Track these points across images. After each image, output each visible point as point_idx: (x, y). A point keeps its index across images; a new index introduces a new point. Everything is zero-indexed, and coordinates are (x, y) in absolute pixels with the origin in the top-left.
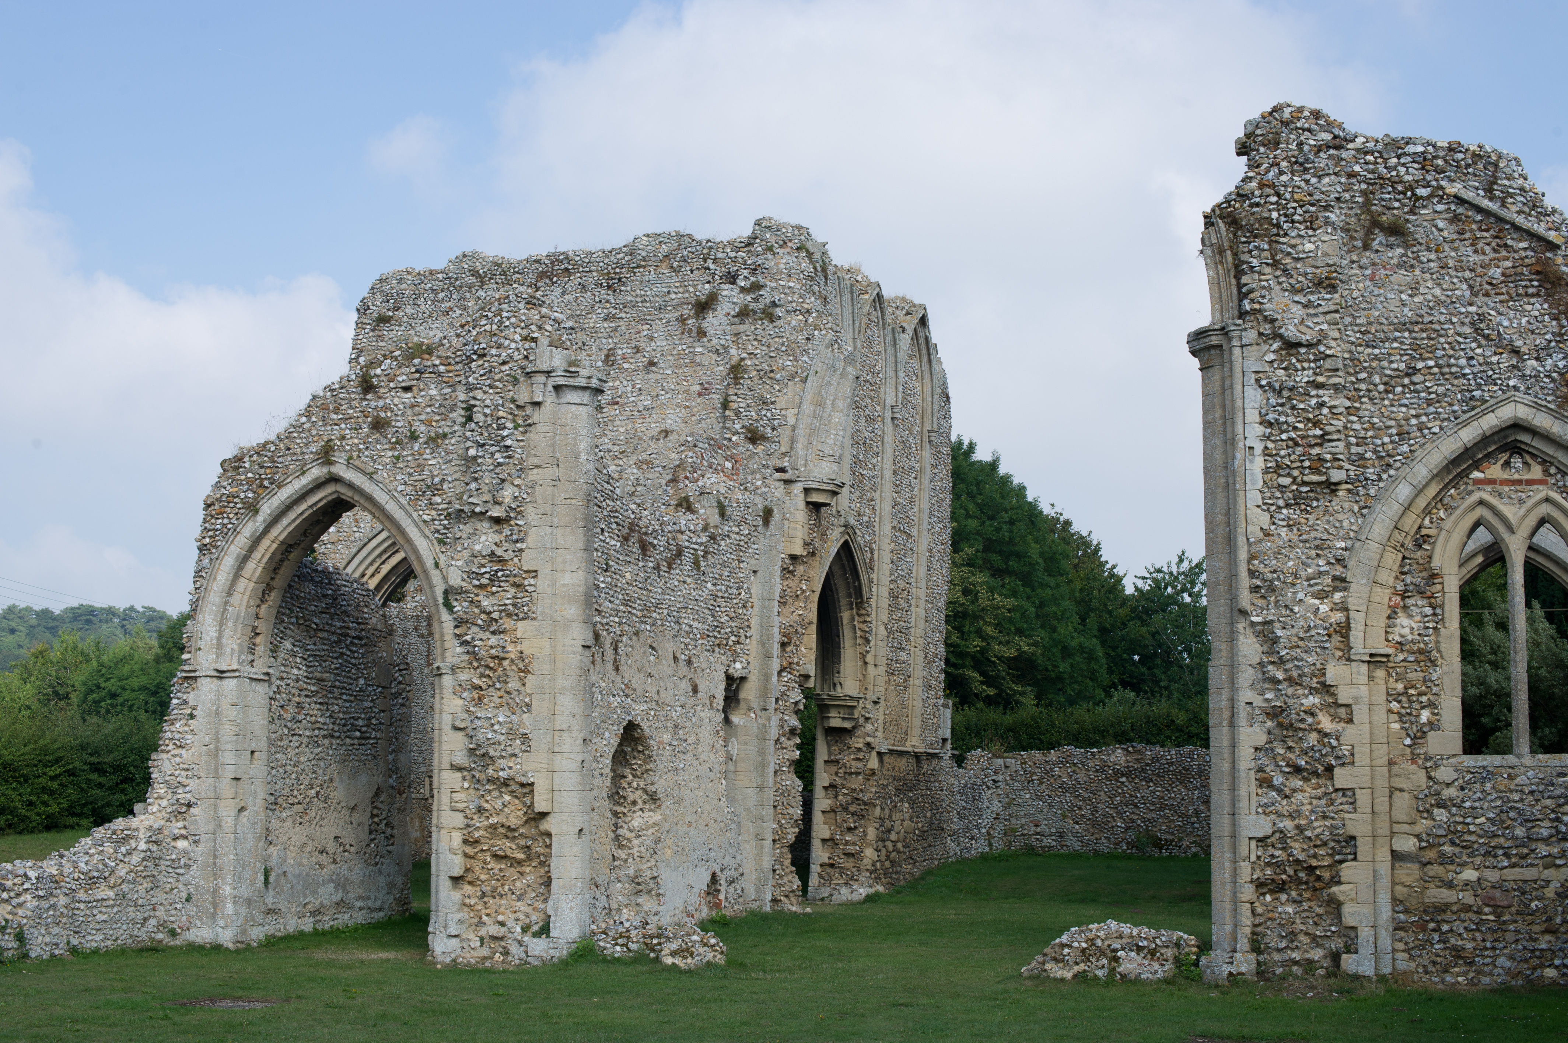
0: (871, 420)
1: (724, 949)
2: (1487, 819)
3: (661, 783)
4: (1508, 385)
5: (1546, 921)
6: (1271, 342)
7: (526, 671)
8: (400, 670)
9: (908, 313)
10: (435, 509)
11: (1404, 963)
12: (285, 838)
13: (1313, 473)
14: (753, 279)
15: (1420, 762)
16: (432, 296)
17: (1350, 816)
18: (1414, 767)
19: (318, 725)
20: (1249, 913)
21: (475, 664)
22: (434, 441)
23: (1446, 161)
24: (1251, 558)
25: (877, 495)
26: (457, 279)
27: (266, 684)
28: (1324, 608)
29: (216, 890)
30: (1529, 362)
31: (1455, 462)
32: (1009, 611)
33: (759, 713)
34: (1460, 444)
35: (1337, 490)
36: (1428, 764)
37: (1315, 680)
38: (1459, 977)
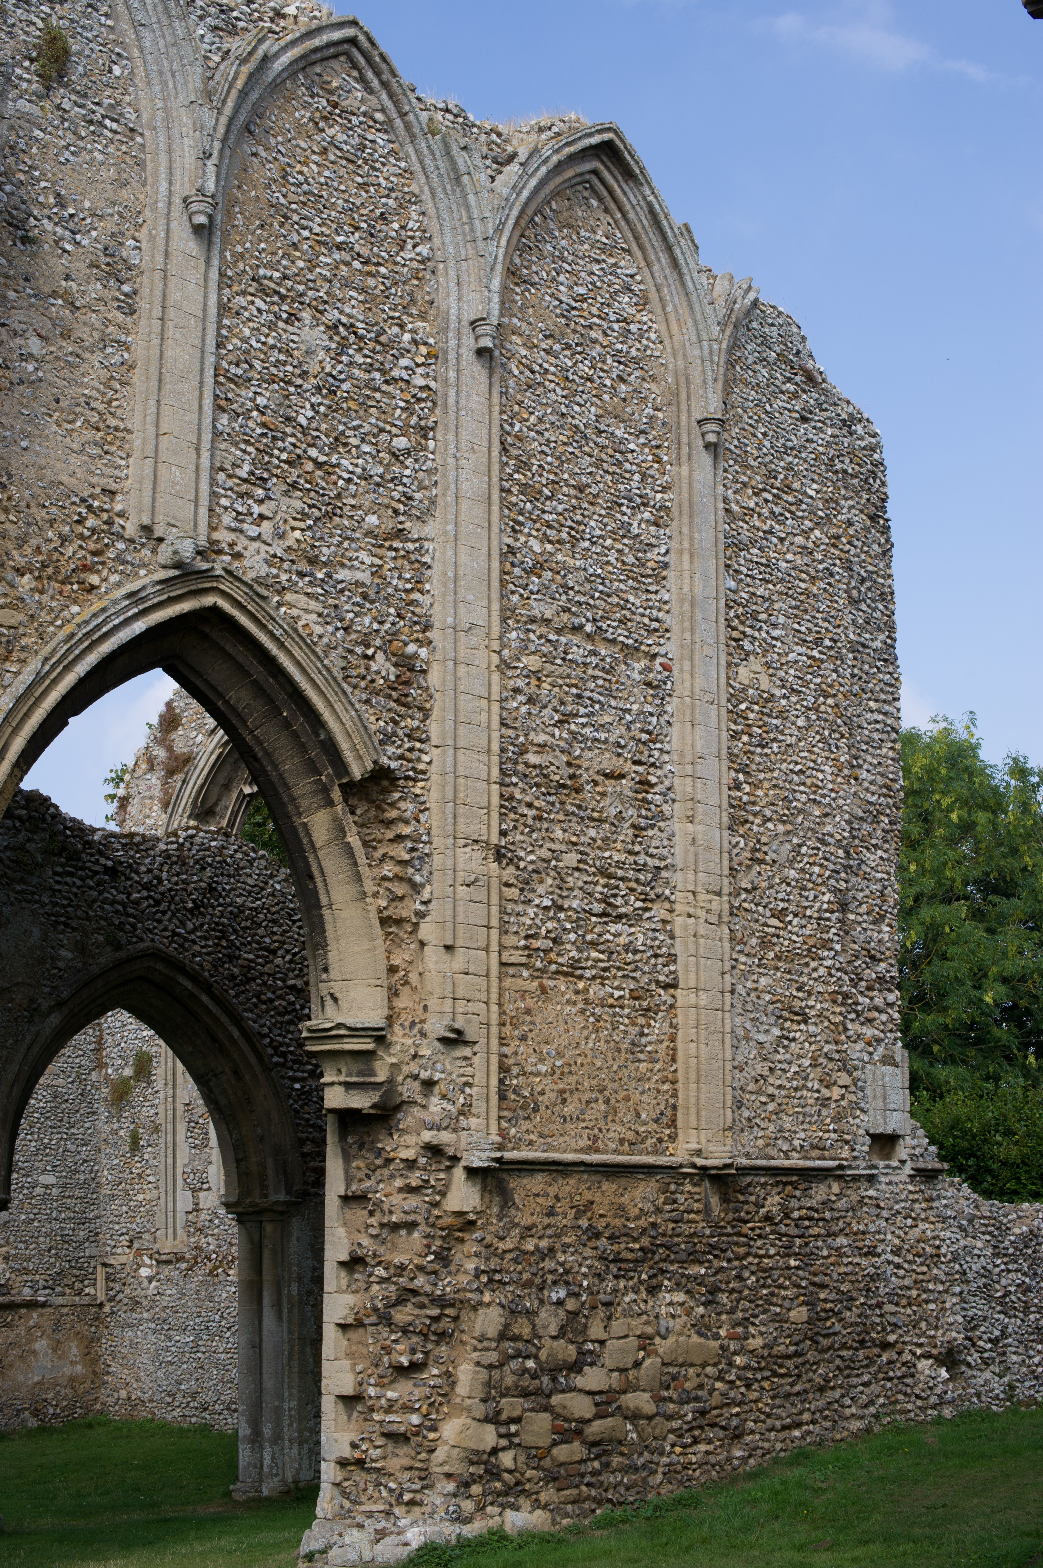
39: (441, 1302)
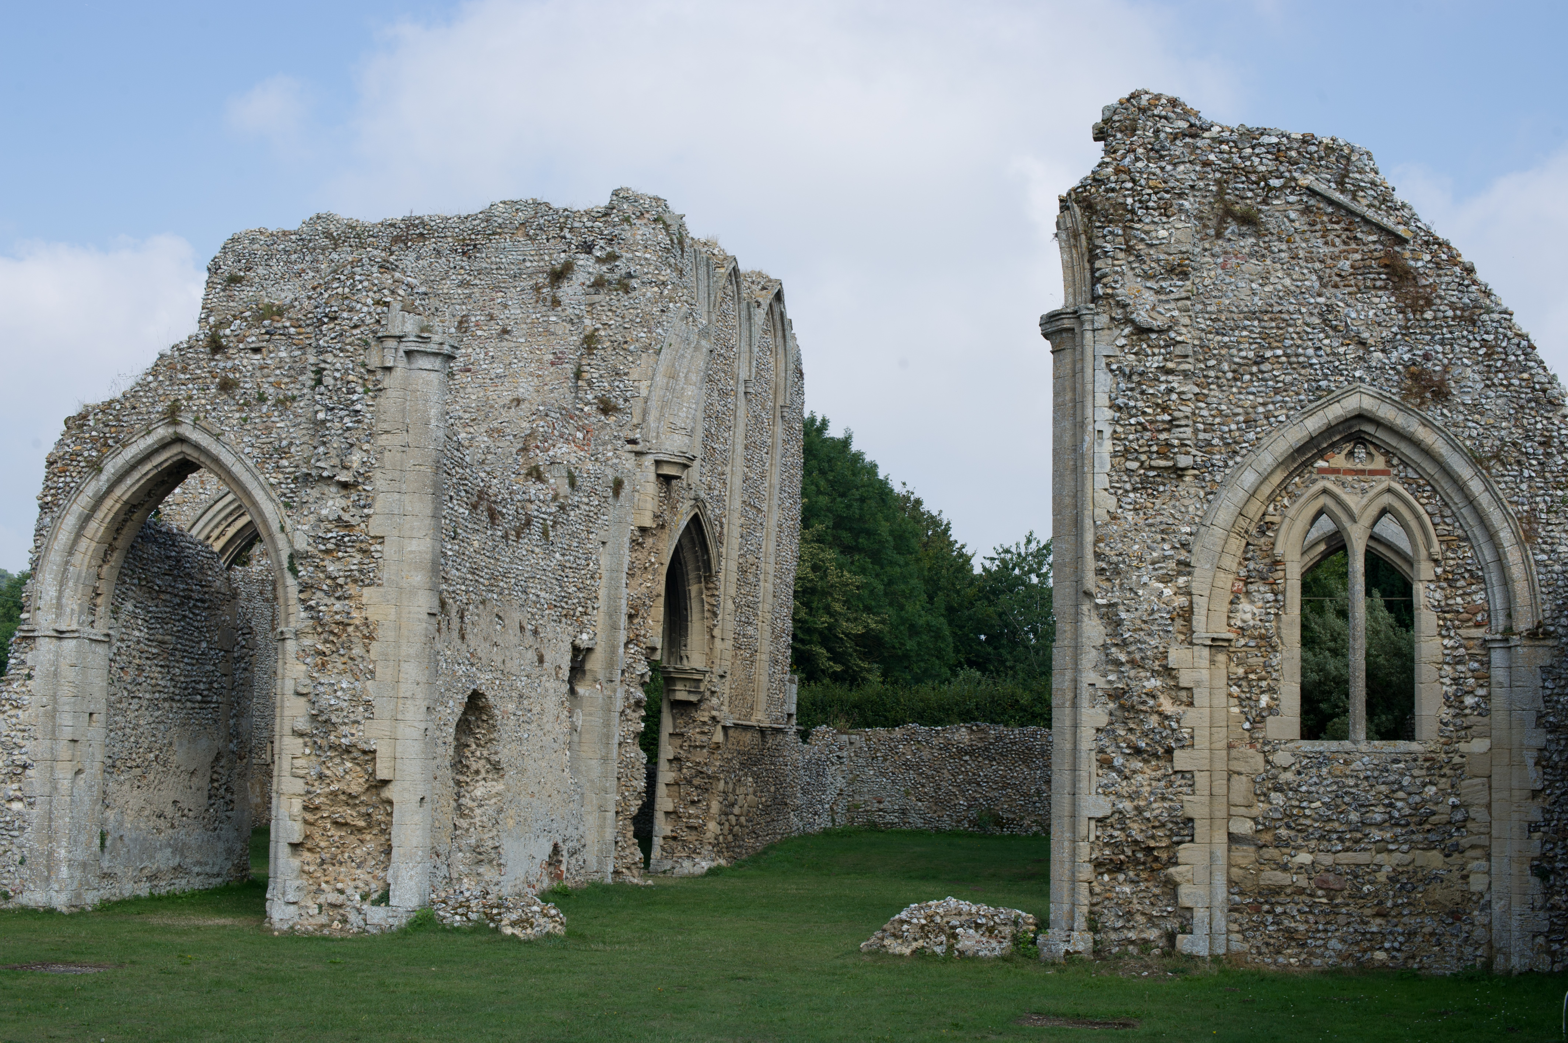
0: (723, 394)
1: (565, 920)
2: (1323, 803)
3: (505, 753)
4: (1354, 376)
5: (1378, 904)
6: (1122, 327)
7: (371, 638)
8: (243, 634)
9: (764, 288)
10: (282, 472)
11: (1238, 944)
12: (123, 801)
13: (1160, 458)
14: (609, 249)
15: (1259, 746)
16: (284, 257)
17: (1189, 798)
18: (1252, 751)
19: (159, 688)
20: (1086, 893)
21: (320, 630)
22: (284, 403)
23: (1299, 153)
24: (1098, 540)
25: (728, 469)
26: (310, 241)
27: (106, 646)
28: (1168, 592)
29: (50, 854)
30: (1375, 354)
31: (1300, 450)
32: (858, 588)
33: (605, 684)
34: (1305, 433)
35: (1183, 475)
36: (1266, 748)
37: (1157, 663)
38: (1291, 958)
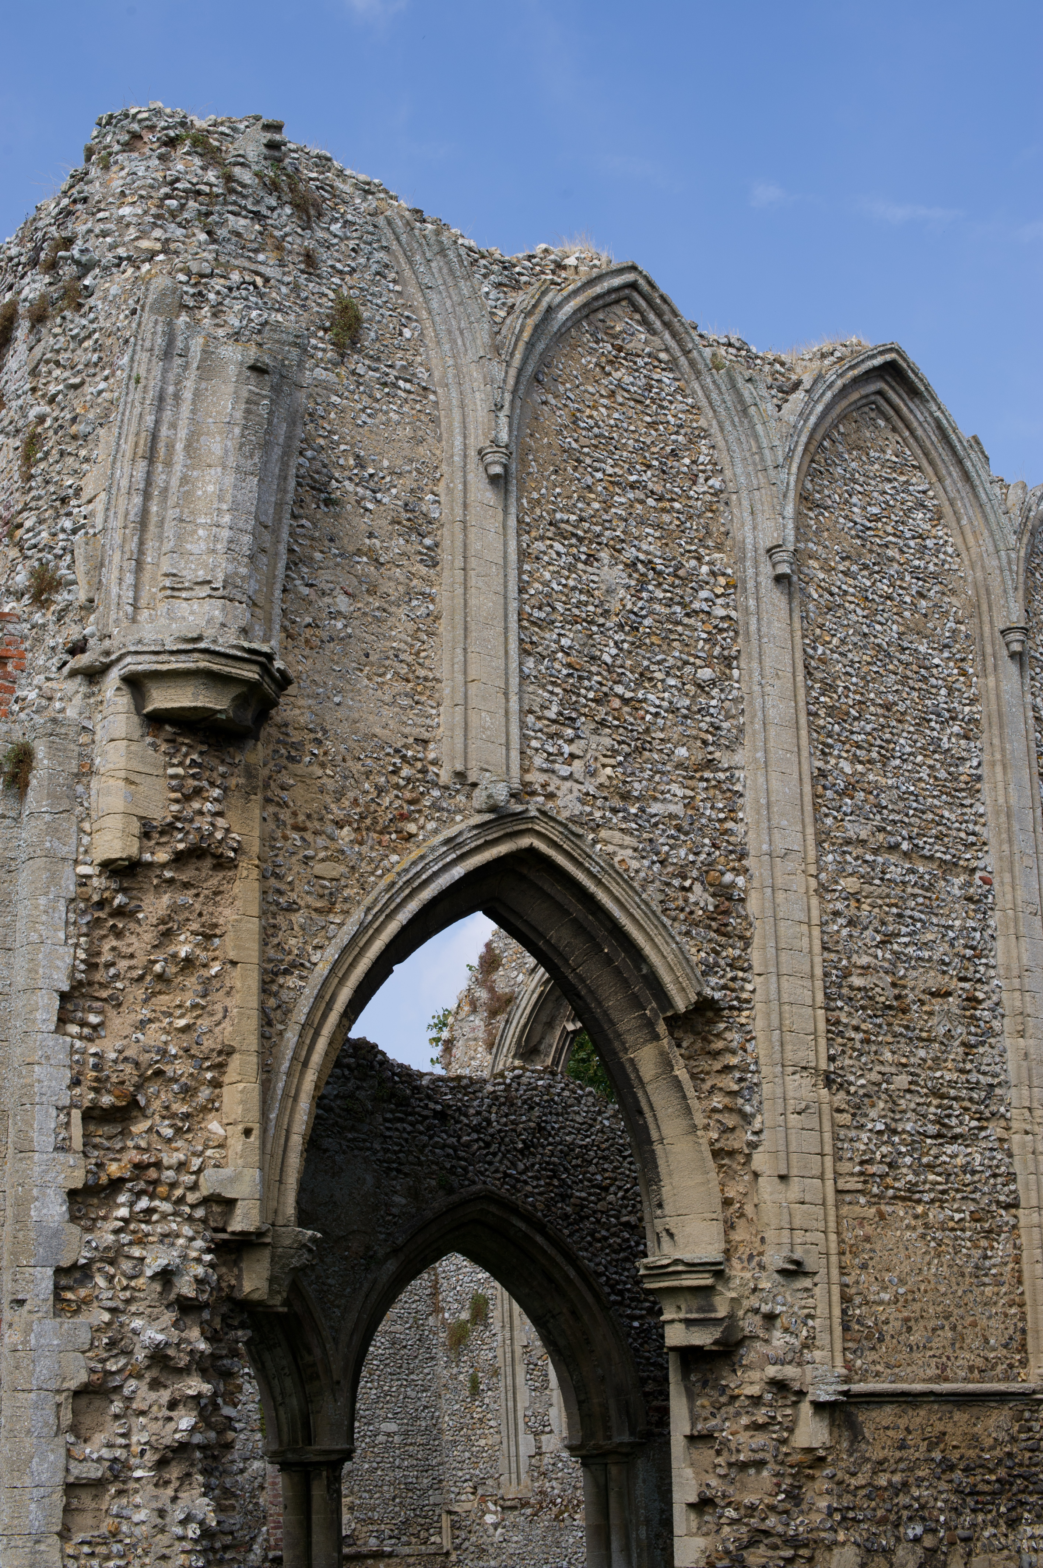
39: (794, 1542)
